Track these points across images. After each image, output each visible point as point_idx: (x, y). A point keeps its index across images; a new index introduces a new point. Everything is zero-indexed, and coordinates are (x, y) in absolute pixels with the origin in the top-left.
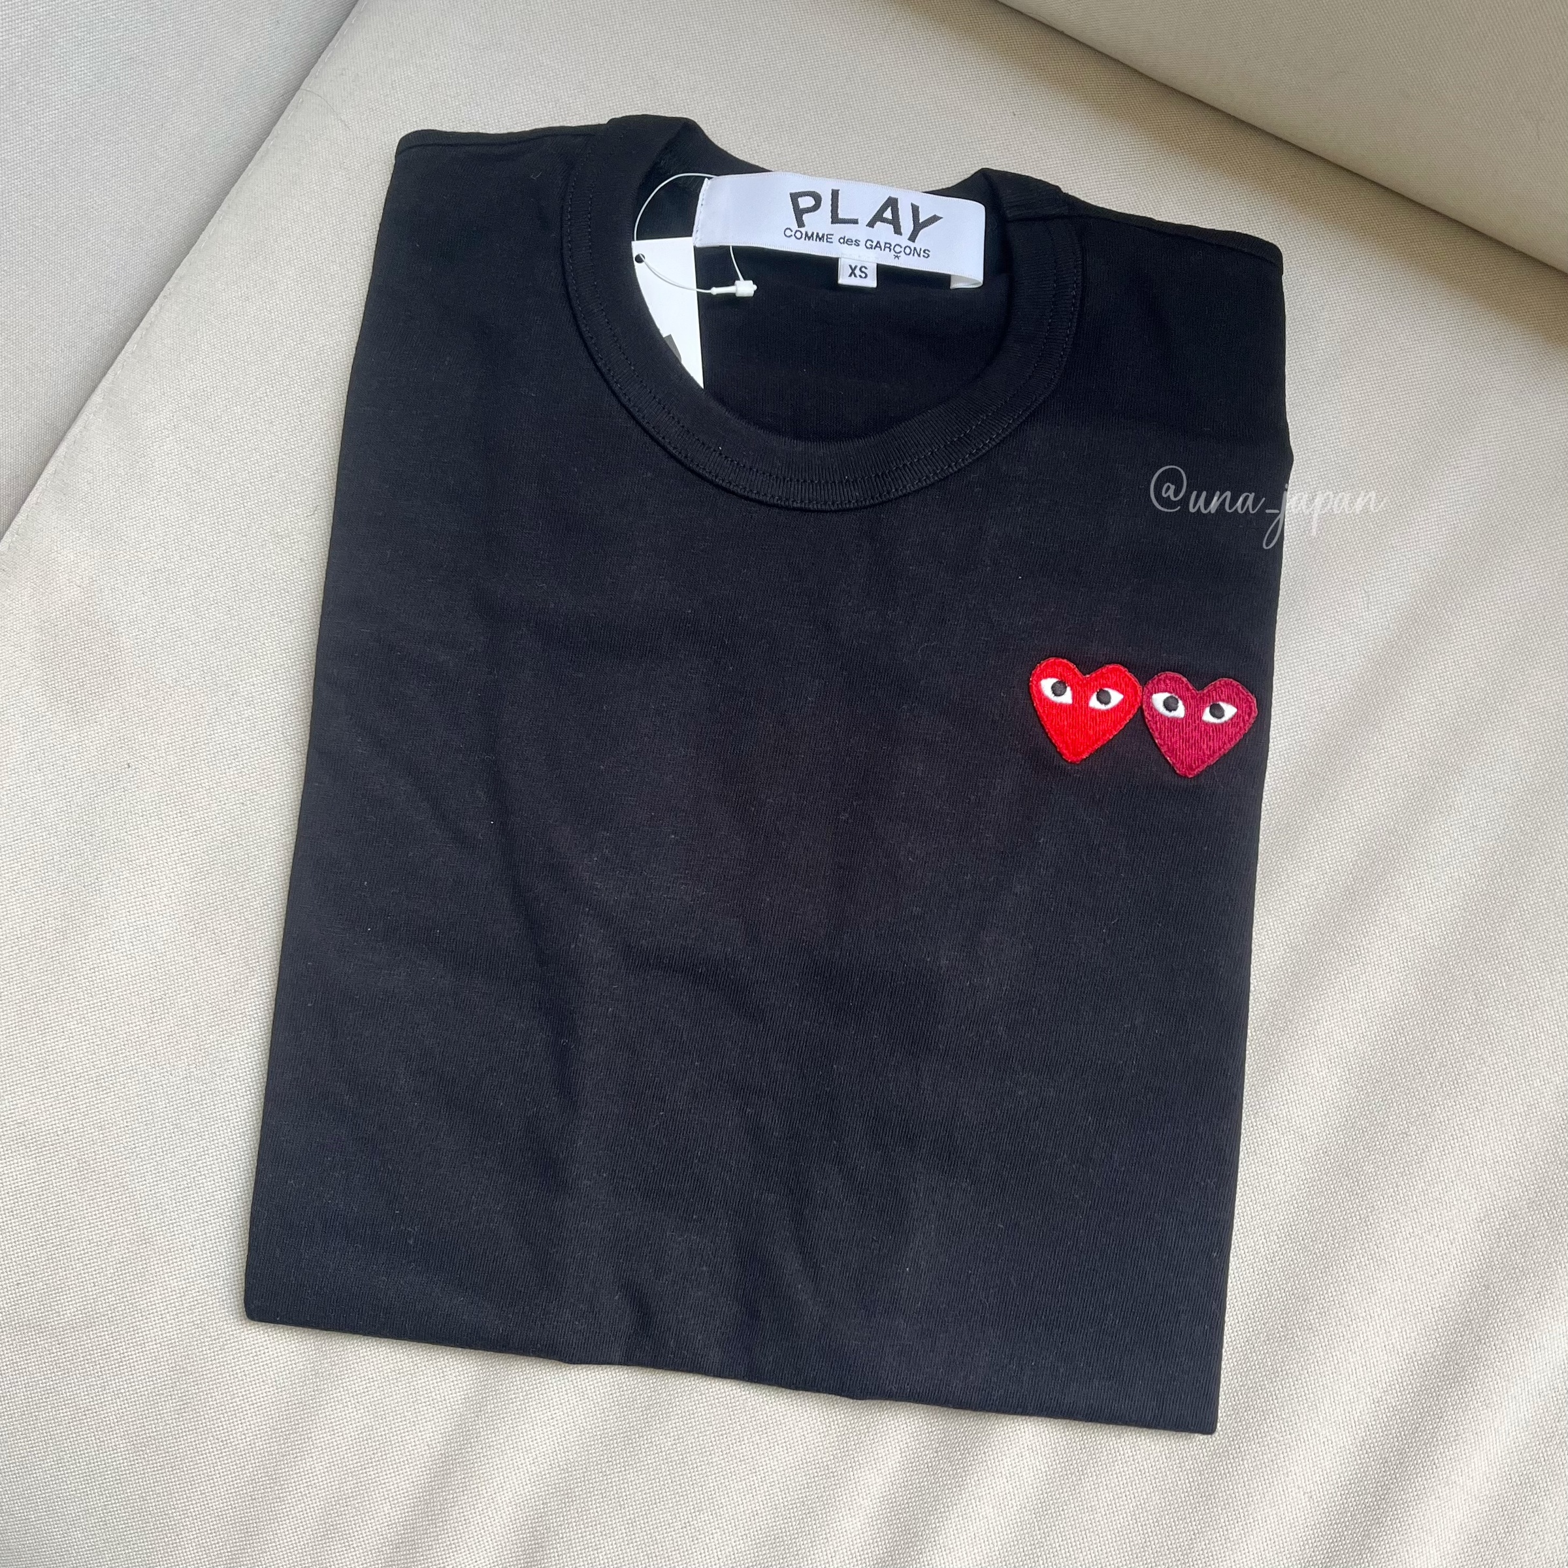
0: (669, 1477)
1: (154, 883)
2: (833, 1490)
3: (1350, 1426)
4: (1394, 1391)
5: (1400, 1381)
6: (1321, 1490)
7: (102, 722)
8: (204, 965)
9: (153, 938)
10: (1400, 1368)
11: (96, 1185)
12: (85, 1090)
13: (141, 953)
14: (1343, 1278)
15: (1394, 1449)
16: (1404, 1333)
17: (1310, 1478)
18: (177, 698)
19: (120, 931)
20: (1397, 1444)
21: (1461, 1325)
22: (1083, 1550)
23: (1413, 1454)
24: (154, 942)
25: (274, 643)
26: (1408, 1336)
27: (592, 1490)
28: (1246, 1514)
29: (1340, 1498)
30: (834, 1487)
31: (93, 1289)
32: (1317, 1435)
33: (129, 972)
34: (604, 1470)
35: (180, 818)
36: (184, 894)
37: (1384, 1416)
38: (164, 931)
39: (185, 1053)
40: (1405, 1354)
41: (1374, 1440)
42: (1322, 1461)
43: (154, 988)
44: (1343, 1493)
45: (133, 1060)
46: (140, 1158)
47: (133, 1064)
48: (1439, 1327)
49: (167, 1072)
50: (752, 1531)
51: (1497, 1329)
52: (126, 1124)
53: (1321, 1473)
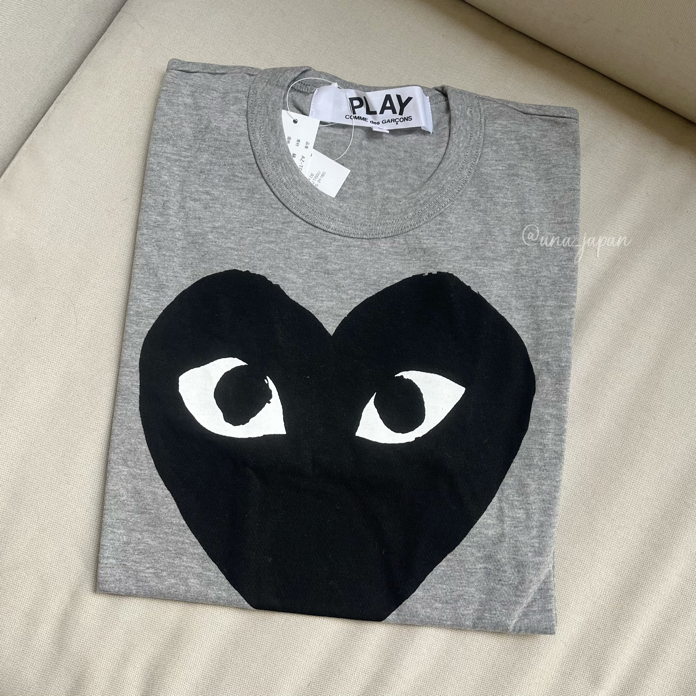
0: (282, 636)
1: (49, 368)
2: (355, 642)
3: (583, 614)
4: (602, 598)
5: (605, 594)
6: (570, 641)
7: (26, 294)
8: (71, 405)
9: (49, 392)
10: (605, 588)
11: (20, 504)
12: (16, 461)
13: (43, 399)
14: (581, 549)
15: (602, 623)
16: (607, 573)
17: (566, 636)
18: (61, 284)
19: (33, 389)
20: (603, 621)
21: (631, 569)
22: (466, 668)
23: (610, 625)
24: (49, 394)
25: (106, 259)
26: (609, 574)
27: (247, 642)
28: (538, 652)
29: (578, 645)
30: (356, 641)
31: (18, 552)
32: (569, 617)
33: (37, 408)
34: (253, 633)
35: (61, 338)
36: (63, 373)
37: (598, 609)
38: (54, 389)
39: (62, 445)
40: (607, 582)
41: (593, 620)
42: (571, 629)
43: (49, 415)
44: (579, 642)
45: (38, 448)
46: (41, 492)
47: (39, 450)
48: (622, 570)
49: (54, 454)
50: (318, 660)
51: (647, 571)
52: (35, 477)
53: (570, 634)
